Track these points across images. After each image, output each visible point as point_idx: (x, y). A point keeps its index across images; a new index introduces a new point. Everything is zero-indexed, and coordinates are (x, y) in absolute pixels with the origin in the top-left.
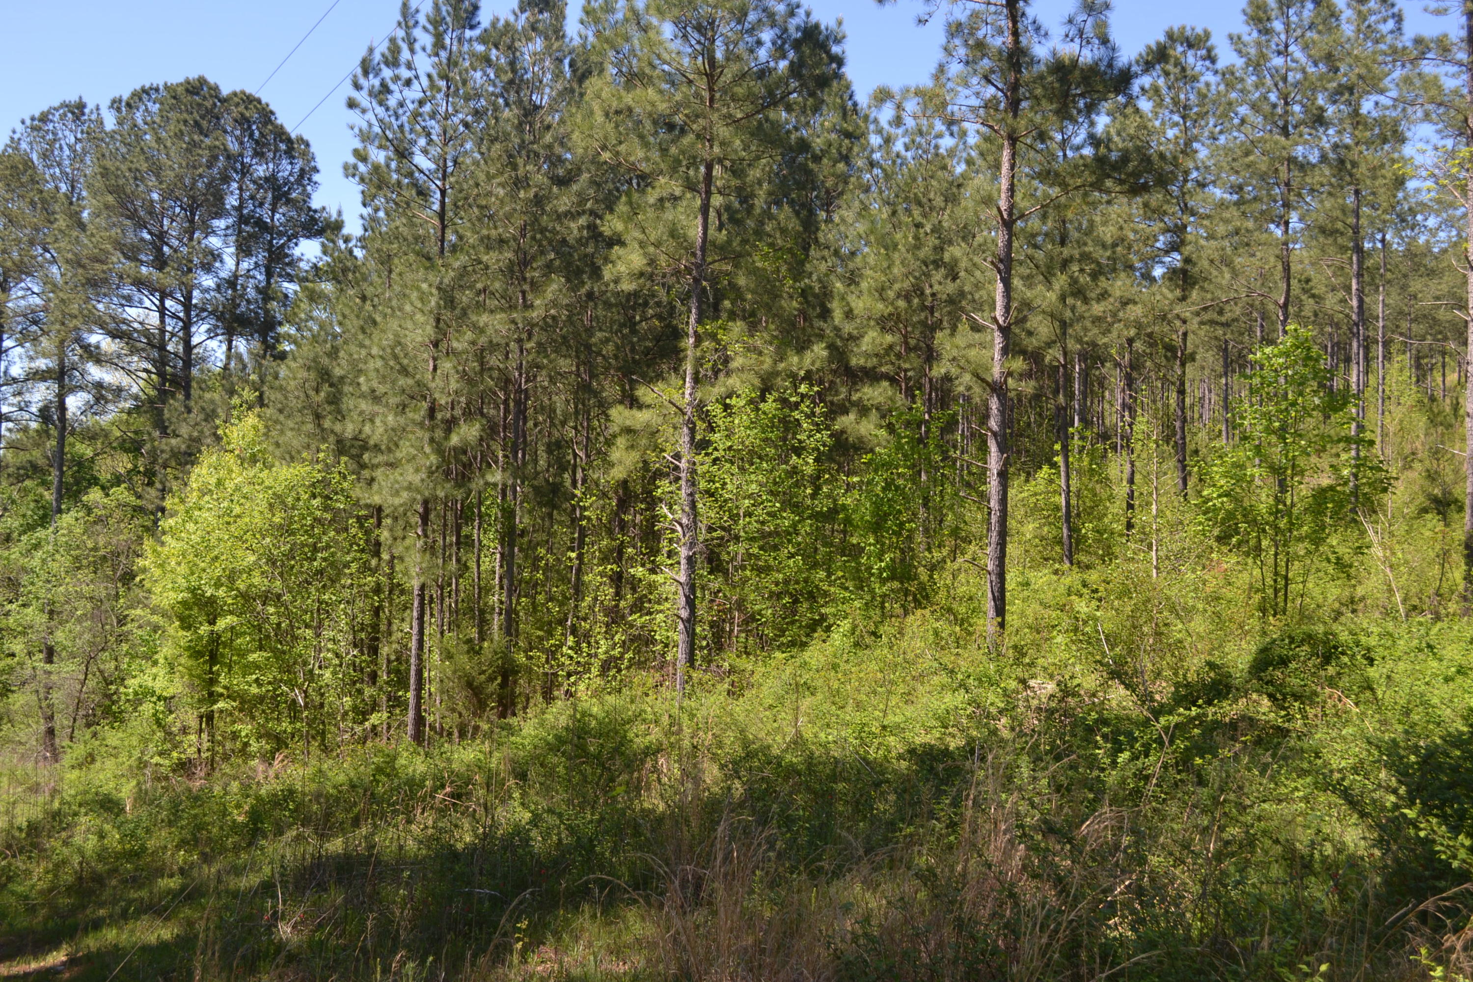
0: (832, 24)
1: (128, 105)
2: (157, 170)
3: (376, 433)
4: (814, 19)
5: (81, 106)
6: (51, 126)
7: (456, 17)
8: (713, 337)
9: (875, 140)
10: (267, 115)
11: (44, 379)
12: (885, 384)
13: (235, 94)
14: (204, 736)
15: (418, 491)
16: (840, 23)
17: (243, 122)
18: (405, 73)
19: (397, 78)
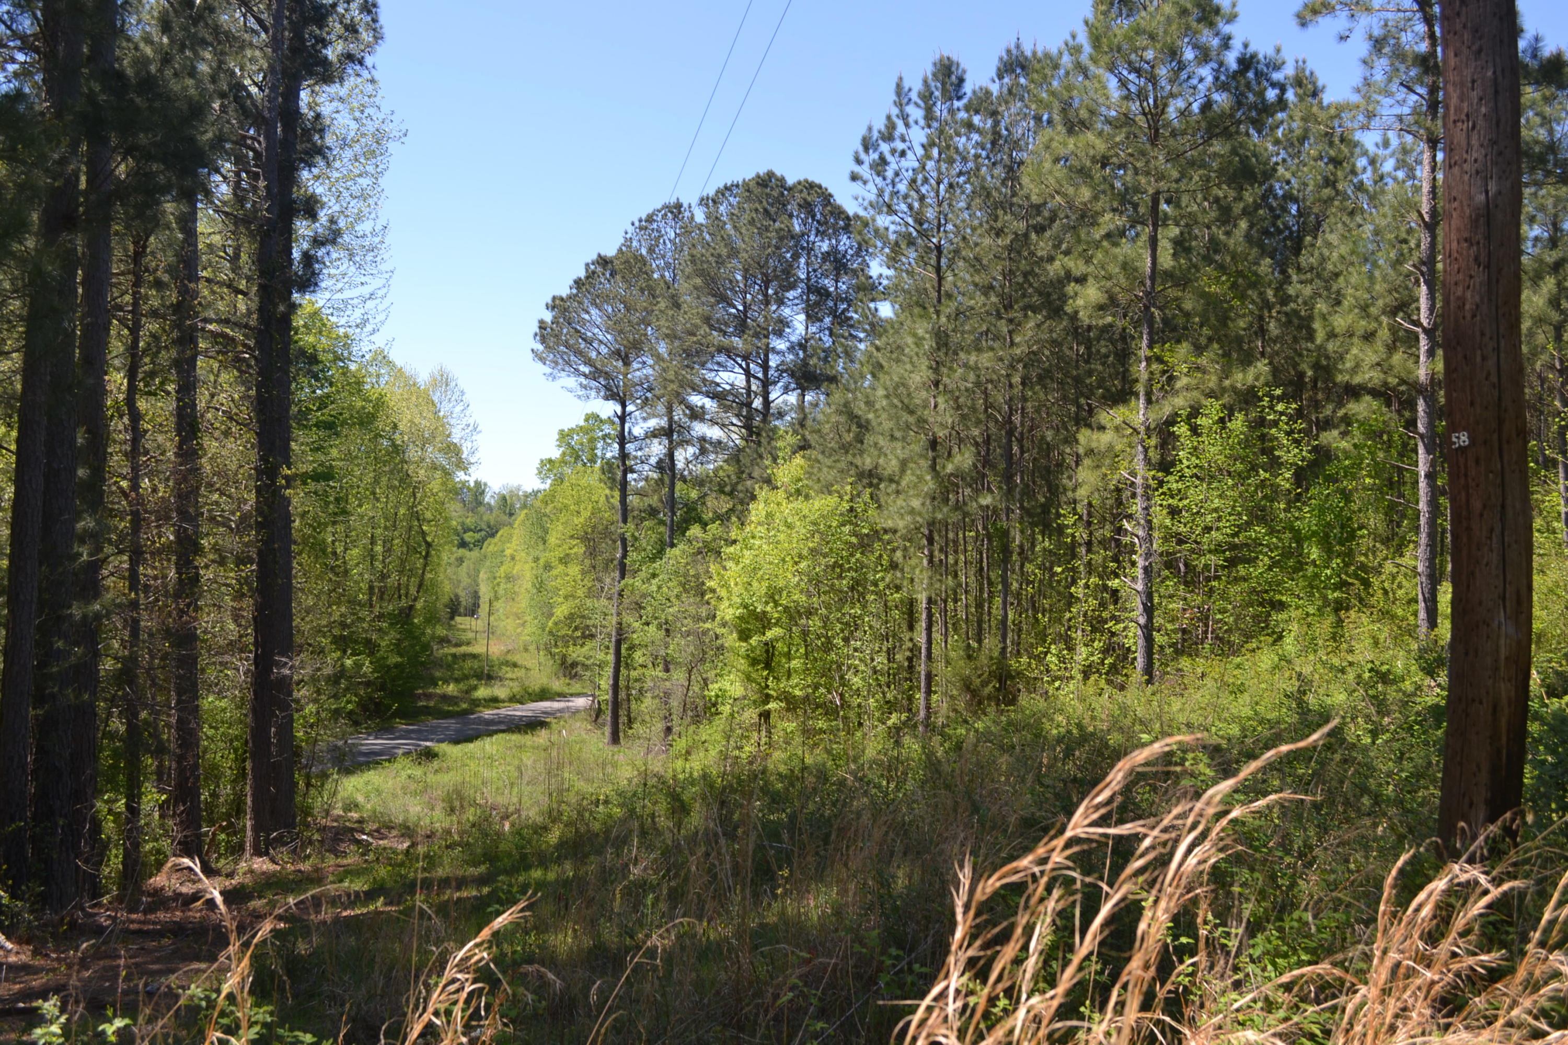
0: (1270, 52)
1: (714, 201)
2: (734, 253)
3: (891, 465)
4: (1252, 49)
5: (679, 206)
6: (655, 226)
7: (944, 91)
8: (1160, 360)
9: (1362, 162)
10: (827, 198)
11: (655, 436)
12: (1368, 398)
13: (799, 183)
14: (763, 733)
15: (920, 514)
16: (1278, 51)
17: (807, 207)
18: (900, 146)
19: (893, 151)
